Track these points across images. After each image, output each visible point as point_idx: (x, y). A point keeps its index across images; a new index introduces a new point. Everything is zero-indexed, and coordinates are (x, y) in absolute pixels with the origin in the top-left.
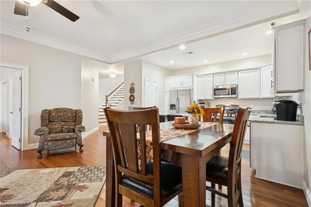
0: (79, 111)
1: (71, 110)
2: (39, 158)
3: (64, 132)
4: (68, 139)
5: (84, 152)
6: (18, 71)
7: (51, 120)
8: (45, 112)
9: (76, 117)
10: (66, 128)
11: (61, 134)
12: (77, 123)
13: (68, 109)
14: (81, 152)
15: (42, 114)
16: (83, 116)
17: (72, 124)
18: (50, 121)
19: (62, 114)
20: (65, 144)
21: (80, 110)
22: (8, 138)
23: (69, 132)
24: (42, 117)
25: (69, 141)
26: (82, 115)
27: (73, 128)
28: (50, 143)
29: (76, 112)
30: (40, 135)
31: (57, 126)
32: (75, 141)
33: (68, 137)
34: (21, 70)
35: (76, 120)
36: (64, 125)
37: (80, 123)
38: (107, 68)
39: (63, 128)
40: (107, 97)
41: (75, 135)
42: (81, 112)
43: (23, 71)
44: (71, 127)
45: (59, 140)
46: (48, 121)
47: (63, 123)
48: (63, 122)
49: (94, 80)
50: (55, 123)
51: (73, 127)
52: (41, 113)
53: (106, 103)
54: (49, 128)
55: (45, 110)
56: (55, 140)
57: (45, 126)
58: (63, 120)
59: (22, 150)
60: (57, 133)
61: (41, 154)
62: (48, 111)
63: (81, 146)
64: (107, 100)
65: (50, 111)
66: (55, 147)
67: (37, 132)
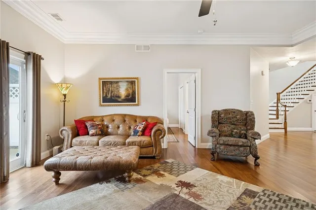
0: (250, 113)
1: (241, 111)
2: (212, 161)
3: (234, 137)
4: (241, 146)
5: (260, 167)
6: (193, 75)
7: (220, 121)
8: (214, 113)
9: (246, 120)
10: (236, 133)
11: (232, 139)
12: (249, 127)
13: (237, 110)
14: (257, 165)
15: (213, 115)
16: (256, 120)
17: (242, 128)
18: (219, 123)
19: (231, 115)
20: (237, 152)
21: (252, 112)
22: (184, 134)
23: (240, 137)
24: (212, 117)
25: (242, 149)
26: (254, 118)
27: (245, 134)
28: (222, 147)
29: (247, 113)
30: (212, 136)
31: (226, 128)
32: (249, 150)
33: (240, 144)
34: (195, 73)
35: (246, 123)
36: (234, 129)
37: (253, 127)
38: (283, 54)
39: (232, 131)
40: (278, 94)
41: (249, 142)
42: (253, 114)
43: (197, 74)
44: (242, 132)
45: (231, 145)
46: (217, 123)
47: (232, 126)
48: (232, 124)
49: (264, 73)
50: (224, 125)
51: (245, 132)
52: (211, 114)
53: (277, 103)
54: (219, 130)
55: (215, 111)
56: (227, 145)
57: (215, 127)
58: (233, 123)
59: (197, 147)
60: (227, 136)
61: (214, 156)
62: (217, 112)
63: (257, 158)
64: (278, 100)
65: (219, 112)
66: (227, 152)
67: (210, 133)
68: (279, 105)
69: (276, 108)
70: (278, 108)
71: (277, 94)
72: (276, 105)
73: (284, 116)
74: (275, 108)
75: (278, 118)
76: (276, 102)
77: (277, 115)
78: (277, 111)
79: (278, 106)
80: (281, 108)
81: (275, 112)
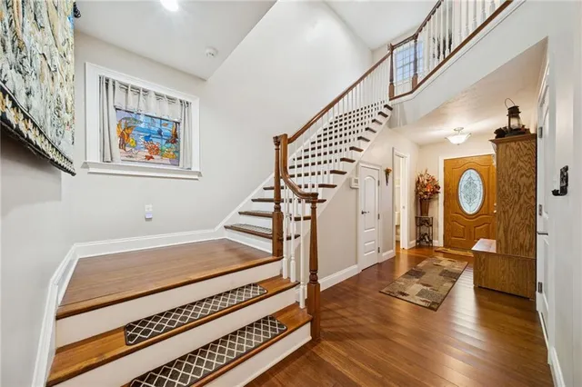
40: (281, 142)
53: (278, 188)
64: (281, 170)
68: (286, 193)
69: (273, 205)
70: (278, 209)
71: (277, 141)
72: (271, 195)
73: (304, 242)
74: (270, 207)
75: (278, 253)
76: (273, 184)
77: (277, 238)
78: (278, 217)
79: (278, 200)
80: (295, 208)
81: (267, 224)
